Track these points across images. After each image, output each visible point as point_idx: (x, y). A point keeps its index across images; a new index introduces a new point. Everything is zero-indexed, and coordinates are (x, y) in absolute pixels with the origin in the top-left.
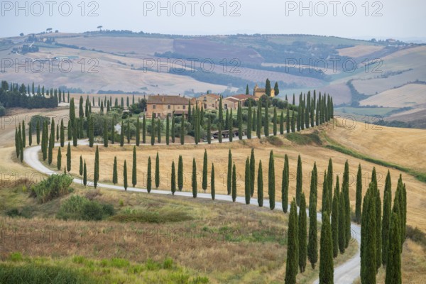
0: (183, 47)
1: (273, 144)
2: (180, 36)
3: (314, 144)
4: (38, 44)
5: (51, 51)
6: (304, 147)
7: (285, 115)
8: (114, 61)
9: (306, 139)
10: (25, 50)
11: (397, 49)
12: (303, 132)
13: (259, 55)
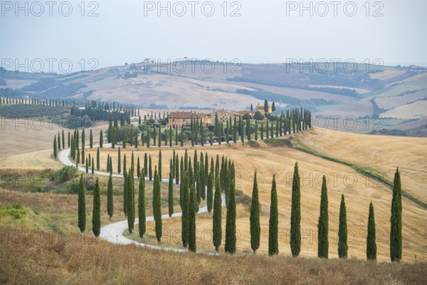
0: (249, 72)
1: (252, 146)
2: (247, 64)
3: (286, 146)
4: (137, 71)
5: (147, 76)
6: (277, 148)
7: (275, 126)
8: (195, 84)
9: (279, 143)
10: (127, 76)
11: (416, 73)
12: (280, 138)
13: (308, 79)
